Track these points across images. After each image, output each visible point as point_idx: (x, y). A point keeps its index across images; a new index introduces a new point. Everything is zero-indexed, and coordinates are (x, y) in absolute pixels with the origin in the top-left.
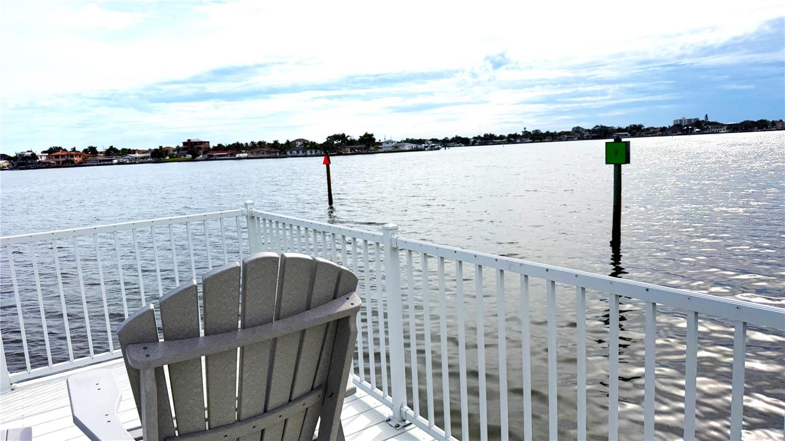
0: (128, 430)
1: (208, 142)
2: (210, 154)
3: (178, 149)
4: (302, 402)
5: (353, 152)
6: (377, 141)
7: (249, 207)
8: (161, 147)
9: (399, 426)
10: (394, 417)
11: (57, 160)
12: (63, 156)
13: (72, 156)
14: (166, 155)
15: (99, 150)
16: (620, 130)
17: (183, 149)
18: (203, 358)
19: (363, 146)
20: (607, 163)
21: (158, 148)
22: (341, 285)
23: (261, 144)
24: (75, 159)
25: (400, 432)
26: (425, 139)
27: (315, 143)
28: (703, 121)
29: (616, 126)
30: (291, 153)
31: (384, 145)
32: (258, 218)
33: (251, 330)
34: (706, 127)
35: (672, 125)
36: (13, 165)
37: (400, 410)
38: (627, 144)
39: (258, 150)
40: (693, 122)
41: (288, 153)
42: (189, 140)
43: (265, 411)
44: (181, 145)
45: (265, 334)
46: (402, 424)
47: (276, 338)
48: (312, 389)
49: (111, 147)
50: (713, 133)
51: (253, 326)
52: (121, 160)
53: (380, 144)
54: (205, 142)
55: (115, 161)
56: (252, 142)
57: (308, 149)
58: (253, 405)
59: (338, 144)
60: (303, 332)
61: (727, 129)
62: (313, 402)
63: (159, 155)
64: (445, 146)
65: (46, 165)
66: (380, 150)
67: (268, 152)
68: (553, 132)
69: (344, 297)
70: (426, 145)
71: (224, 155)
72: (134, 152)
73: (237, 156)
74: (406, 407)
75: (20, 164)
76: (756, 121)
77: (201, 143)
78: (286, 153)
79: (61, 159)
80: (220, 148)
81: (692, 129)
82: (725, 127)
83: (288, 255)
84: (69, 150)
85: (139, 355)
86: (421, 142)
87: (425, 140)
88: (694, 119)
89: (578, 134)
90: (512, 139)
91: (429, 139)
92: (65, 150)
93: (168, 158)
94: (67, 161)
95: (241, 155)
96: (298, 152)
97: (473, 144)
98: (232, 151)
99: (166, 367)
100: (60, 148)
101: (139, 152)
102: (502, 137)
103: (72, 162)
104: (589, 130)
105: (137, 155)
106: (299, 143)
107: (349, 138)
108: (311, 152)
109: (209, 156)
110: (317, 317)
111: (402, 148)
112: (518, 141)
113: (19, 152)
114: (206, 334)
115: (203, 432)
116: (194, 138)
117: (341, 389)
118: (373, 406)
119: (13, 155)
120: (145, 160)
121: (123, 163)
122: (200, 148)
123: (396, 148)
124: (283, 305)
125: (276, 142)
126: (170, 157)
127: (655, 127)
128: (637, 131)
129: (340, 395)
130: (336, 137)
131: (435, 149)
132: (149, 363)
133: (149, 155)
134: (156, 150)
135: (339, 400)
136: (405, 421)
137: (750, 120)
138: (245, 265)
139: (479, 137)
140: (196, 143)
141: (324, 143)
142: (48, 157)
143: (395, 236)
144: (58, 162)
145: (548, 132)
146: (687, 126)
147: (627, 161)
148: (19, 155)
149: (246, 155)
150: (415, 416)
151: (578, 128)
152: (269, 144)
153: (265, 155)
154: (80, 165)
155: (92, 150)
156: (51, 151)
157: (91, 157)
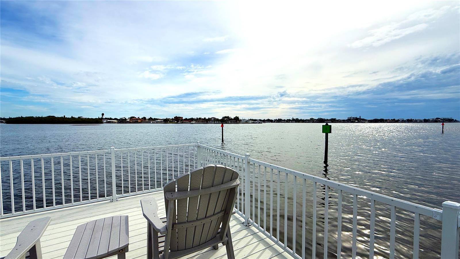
0: (160, 219)
1: (182, 117)
4: (217, 215)
5: (231, 123)
6: (240, 119)
7: (198, 143)
8: (167, 118)
9: (247, 225)
10: (245, 222)
11: (133, 121)
12: (135, 120)
13: (138, 120)
15: (147, 118)
16: (327, 120)
17: (174, 119)
18: (188, 198)
19: (235, 121)
20: (323, 132)
21: (166, 118)
22: (233, 176)
23: (200, 119)
24: (139, 121)
25: (248, 227)
27: (218, 119)
28: (359, 118)
29: (326, 119)
30: (210, 122)
31: (242, 121)
32: (201, 147)
33: (204, 190)
34: (360, 120)
35: (347, 119)
36: (119, 122)
37: (248, 220)
38: (330, 126)
39: (199, 120)
40: (355, 118)
41: (209, 122)
42: (176, 116)
43: (206, 217)
44: (173, 118)
45: (208, 191)
46: (248, 225)
47: (211, 193)
48: (221, 211)
49: (151, 117)
50: (363, 123)
51: (205, 188)
53: (241, 120)
54: (181, 117)
55: (152, 122)
56: (197, 118)
57: (216, 121)
58: (202, 215)
59: (226, 120)
60: (220, 192)
61: (368, 121)
62: (221, 216)
63: (166, 121)
64: (264, 122)
65: (129, 122)
66: (241, 123)
67: (202, 122)
68: (303, 119)
69: (234, 181)
70: (257, 121)
71: (187, 122)
72: (158, 119)
74: (250, 219)
75: (121, 122)
76: (379, 119)
77: (180, 117)
78: (208, 122)
79: (134, 121)
80: (186, 119)
81: (355, 121)
82: (367, 121)
83: (218, 166)
84: (137, 118)
85: (169, 196)
86: (255, 120)
87: (257, 120)
88: (355, 117)
89: (312, 121)
90: (288, 121)
91: (258, 119)
92: (136, 118)
94: (136, 121)
95: (193, 122)
96: (212, 122)
97: (274, 122)
98: (190, 121)
99: (176, 200)
100: (134, 117)
101: (160, 119)
102: (284, 120)
103: (138, 122)
104: (316, 119)
105: (159, 120)
106: (213, 119)
107: (230, 118)
108: (217, 122)
109: (182, 122)
110: (225, 187)
111: (248, 122)
112: (290, 122)
113: (121, 118)
114: (190, 190)
115: (185, 223)
116: (178, 116)
117: (231, 212)
118: (238, 218)
119: (119, 118)
120: (161, 122)
121: (154, 123)
122: (180, 119)
123: (247, 122)
124: (215, 182)
125: (205, 118)
126: (169, 122)
127: (341, 119)
128: (334, 121)
129: (230, 214)
130: (225, 117)
131: (260, 123)
132: (173, 199)
133: (163, 121)
134: (165, 119)
135: (230, 215)
136: (249, 224)
137: (377, 118)
138: (204, 168)
139: (276, 120)
141: (221, 119)
142: (130, 120)
143: (249, 158)
144: (133, 122)
145: (301, 119)
146: (353, 120)
147: (330, 132)
148: (121, 119)
149: (194, 122)
150: (253, 222)
151: (312, 118)
152: (202, 119)
153: (201, 122)
154: (140, 123)
155: (145, 118)
156: (131, 118)
157: (144, 120)
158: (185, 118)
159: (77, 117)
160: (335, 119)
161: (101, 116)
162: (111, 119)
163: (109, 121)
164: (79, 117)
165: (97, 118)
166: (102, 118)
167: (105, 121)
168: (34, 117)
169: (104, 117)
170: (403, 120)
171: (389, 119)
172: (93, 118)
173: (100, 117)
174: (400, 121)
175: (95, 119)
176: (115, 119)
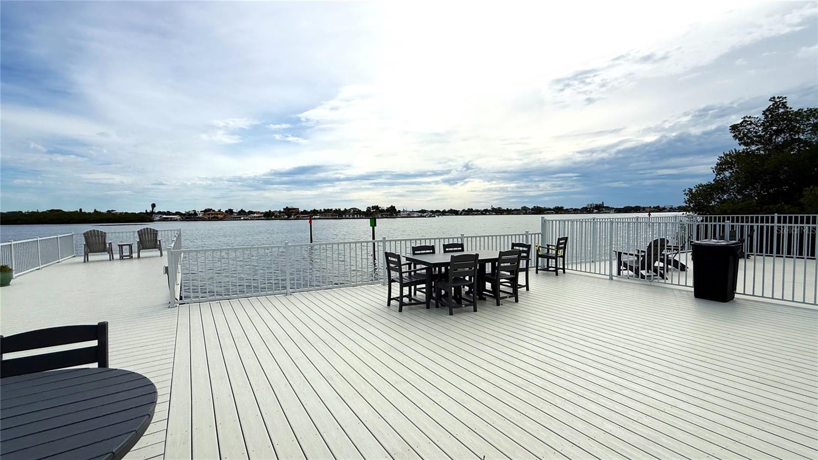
1: (298, 209)
2: (298, 215)
3: (280, 212)
5: (385, 217)
6: (397, 210)
8: (270, 211)
11: (209, 216)
12: (212, 214)
13: (217, 214)
14: (273, 216)
15: (234, 211)
16: (549, 209)
17: (283, 212)
19: (389, 213)
24: (219, 216)
26: (426, 210)
28: (600, 206)
30: (345, 216)
31: (401, 213)
34: (602, 209)
36: (183, 218)
39: (326, 214)
42: (287, 207)
44: (282, 210)
49: (242, 210)
50: (606, 213)
52: (246, 218)
53: (399, 212)
55: (242, 218)
56: (324, 209)
57: (356, 214)
59: (373, 212)
61: (615, 211)
63: (269, 216)
65: (202, 219)
66: (399, 216)
67: (332, 215)
70: (427, 214)
71: (306, 217)
72: (254, 213)
73: (314, 217)
75: (187, 218)
76: (633, 206)
77: (294, 209)
79: (211, 216)
80: (305, 212)
81: (593, 210)
84: (216, 210)
86: (423, 212)
89: (525, 211)
90: (485, 212)
91: (429, 210)
92: (214, 211)
93: (273, 217)
94: (214, 217)
95: (316, 217)
96: (349, 216)
97: (460, 215)
98: (311, 214)
100: (211, 209)
101: (258, 213)
102: (477, 211)
103: (217, 218)
104: (530, 209)
105: (255, 215)
106: (352, 211)
107: (381, 209)
108: (357, 216)
109: (297, 217)
111: (412, 215)
112: (488, 213)
113: (187, 211)
116: (289, 207)
119: (184, 213)
120: (260, 218)
121: (246, 220)
122: (293, 212)
123: (410, 215)
126: (275, 217)
128: (558, 210)
130: (374, 208)
131: (432, 217)
133: (262, 215)
134: (267, 212)
139: (464, 210)
140: (291, 209)
141: (366, 211)
142: (204, 215)
144: (209, 218)
145: (506, 209)
148: (187, 213)
149: (319, 217)
151: (525, 207)
153: (330, 217)
154: (221, 219)
155: (230, 212)
156: (206, 211)
157: (229, 215)
158: (302, 211)
159: (104, 210)
160: (562, 208)
161: (151, 210)
162: (169, 213)
163: (165, 216)
164: (108, 211)
165: (143, 213)
166: (152, 213)
167: (158, 218)
168: (23, 212)
169: (156, 210)
170: (671, 208)
171: (650, 207)
172: (134, 212)
173: (148, 211)
174: (666, 209)
175: (138, 213)
176: (177, 213)
